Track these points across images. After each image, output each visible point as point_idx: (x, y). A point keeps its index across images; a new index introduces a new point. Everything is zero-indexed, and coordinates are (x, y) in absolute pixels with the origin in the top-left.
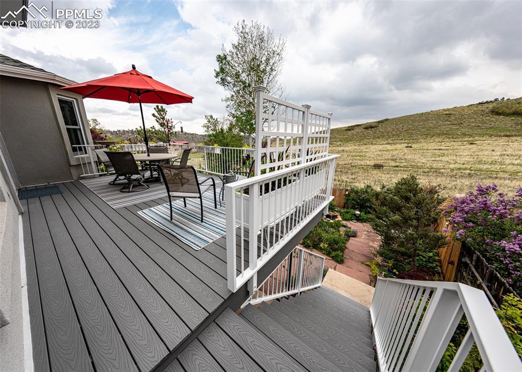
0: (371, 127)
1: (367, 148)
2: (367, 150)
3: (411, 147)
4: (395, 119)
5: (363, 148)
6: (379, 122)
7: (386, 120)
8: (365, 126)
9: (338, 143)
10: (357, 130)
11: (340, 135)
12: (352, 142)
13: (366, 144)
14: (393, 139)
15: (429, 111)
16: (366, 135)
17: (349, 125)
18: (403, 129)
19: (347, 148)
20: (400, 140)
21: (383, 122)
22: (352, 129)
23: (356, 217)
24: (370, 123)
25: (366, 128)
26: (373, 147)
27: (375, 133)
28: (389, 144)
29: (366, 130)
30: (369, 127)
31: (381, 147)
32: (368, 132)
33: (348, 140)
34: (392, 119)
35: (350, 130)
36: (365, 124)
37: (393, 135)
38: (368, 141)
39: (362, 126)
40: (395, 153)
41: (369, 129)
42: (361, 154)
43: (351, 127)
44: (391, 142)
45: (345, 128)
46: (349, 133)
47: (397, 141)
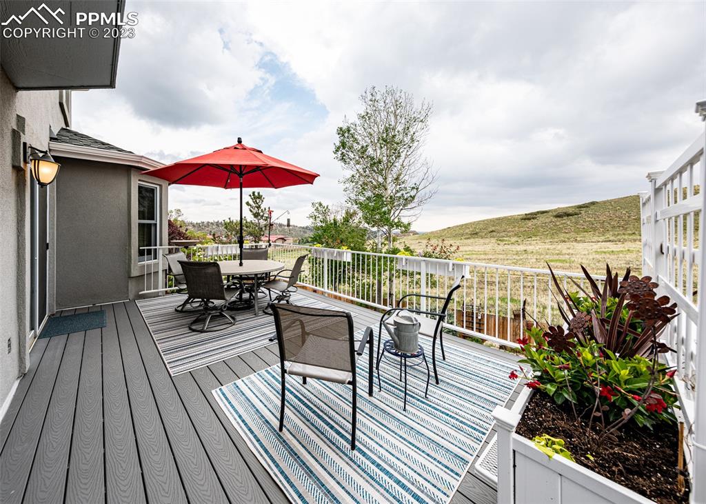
0: (568, 215)
1: (569, 249)
2: (571, 251)
4: (610, 202)
5: (560, 246)
6: (580, 207)
7: (593, 203)
8: (555, 214)
9: (514, 239)
10: (541, 219)
11: (514, 227)
12: (538, 238)
13: (564, 241)
14: (616, 233)
16: (561, 226)
17: (527, 213)
18: (629, 217)
19: (530, 248)
20: (629, 234)
21: (587, 207)
22: (534, 218)
24: (563, 208)
25: (558, 216)
26: (580, 246)
27: (576, 223)
28: (610, 241)
29: (559, 219)
30: (564, 214)
31: (596, 247)
32: (564, 221)
33: (529, 235)
34: (605, 202)
35: (529, 219)
36: (555, 210)
37: (614, 227)
38: (568, 236)
39: (550, 213)
40: (629, 257)
41: (565, 218)
42: (562, 257)
43: (531, 214)
44: (612, 238)
45: (521, 217)
46: (530, 223)
47: (626, 237)
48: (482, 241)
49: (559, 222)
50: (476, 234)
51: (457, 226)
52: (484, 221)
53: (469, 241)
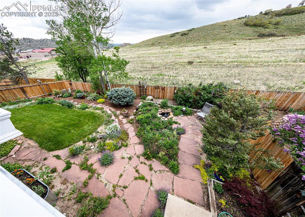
0: (185, 34)
1: (183, 50)
2: (183, 51)
3: (206, 48)
4: (198, 28)
5: (181, 49)
6: (189, 31)
7: (193, 29)
9: (167, 46)
10: (177, 36)
11: (167, 40)
12: (174, 46)
13: (182, 47)
14: (197, 42)
15: (216, 23)
16: (182, 40)
17: (172, 33)
18: (202, 35)
19: (171, 50)
21: (191, 31)
22: (174, 36)
23: (183, 112)
24: (184, 31)
25: (182, 35)
26: (186, 48)
27: (187, 38)
28: (195, 46)
29: (182, 36)
30: (184, 34)
31: (190, 48)
32: (183, 38)
33: (172, 44)
35: (172, 36)
36: (181, 32)
37: (197, 40)
38: (183, 44)
39: (180, 34)
40: (198, 52)
41: (184, 36)
42: (180, 54)
43: (173, 34)
44: (196, 45)
45: (170, 35)
46: (173, 38)
47: (199, 44)
48: (155, 48)
49: (182, 37)
50: (154, 44)
51: (147, 40)
52: (156, 37)
53: (151, 48)
